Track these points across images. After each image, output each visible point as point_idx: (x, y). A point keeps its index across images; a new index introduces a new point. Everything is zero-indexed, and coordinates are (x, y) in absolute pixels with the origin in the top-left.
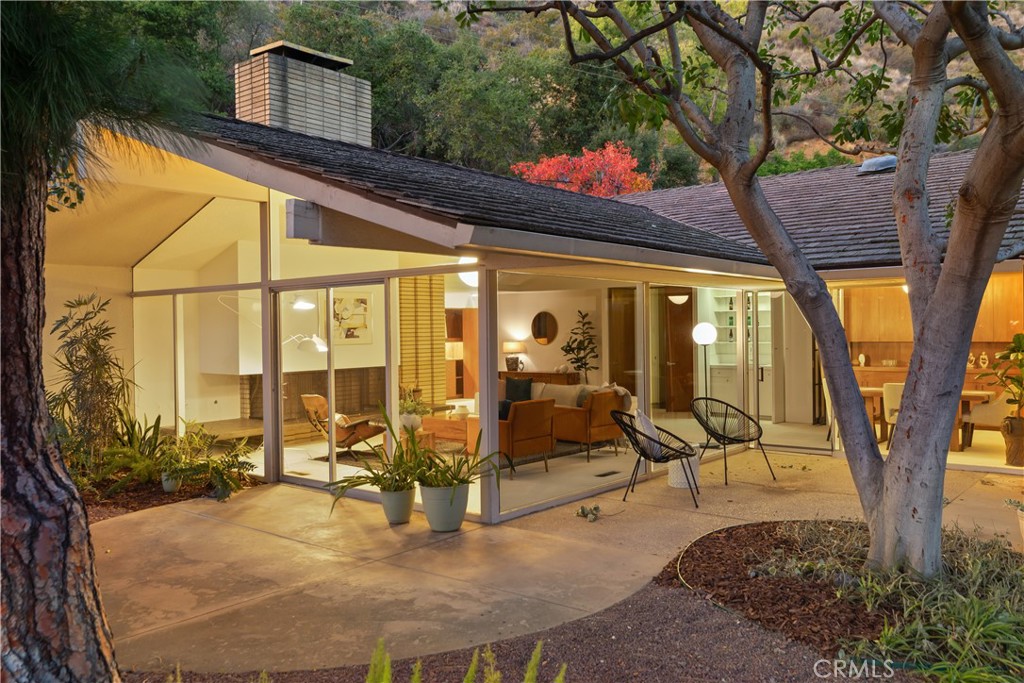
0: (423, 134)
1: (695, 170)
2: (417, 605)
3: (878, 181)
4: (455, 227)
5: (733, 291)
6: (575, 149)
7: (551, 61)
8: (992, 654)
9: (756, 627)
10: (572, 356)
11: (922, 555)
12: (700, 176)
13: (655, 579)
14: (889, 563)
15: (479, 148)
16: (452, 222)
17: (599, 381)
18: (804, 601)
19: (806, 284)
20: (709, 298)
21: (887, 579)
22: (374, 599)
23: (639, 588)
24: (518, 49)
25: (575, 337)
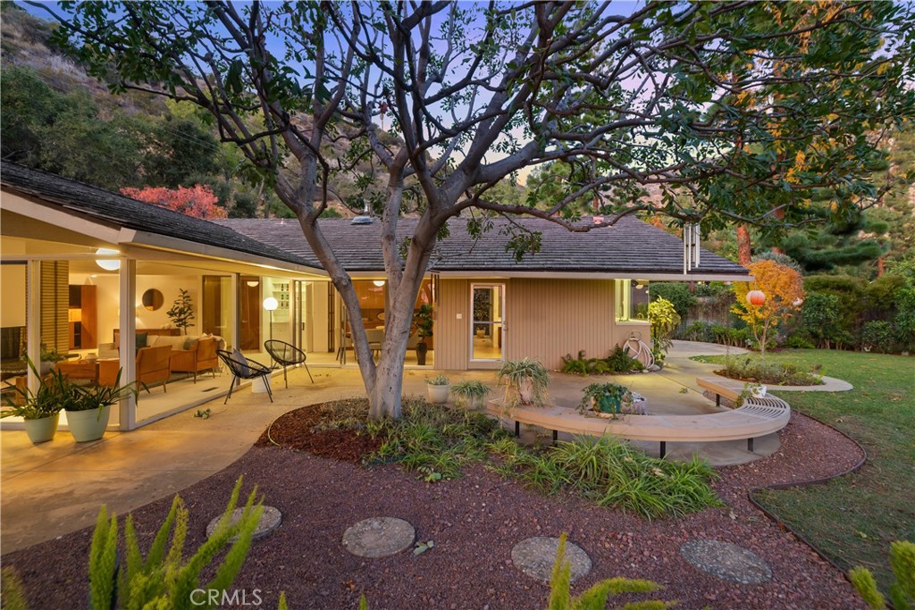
0: (38, 154)
1: (255, 209)
2: (77, 494)
3: (361, 228)
4: (119, 230)
5: (287, 281)
6: (173, 185)
7: (154, 125)
8: (427, 447)
9: (318, 458)
10: (175, 318)
11: (393, 407)
12: (257, 213)
13: (255, 445)
14: (379, 416)
15: (92, 171)
16: (117, 226)
17: (196, 333)
18: (342, 440)
19: (341, 278)
20: (269, 285)
21: (379, 423)
22: (32, 499)
23: (245, 452)
24: (125, 110)
25: (177, 306)
